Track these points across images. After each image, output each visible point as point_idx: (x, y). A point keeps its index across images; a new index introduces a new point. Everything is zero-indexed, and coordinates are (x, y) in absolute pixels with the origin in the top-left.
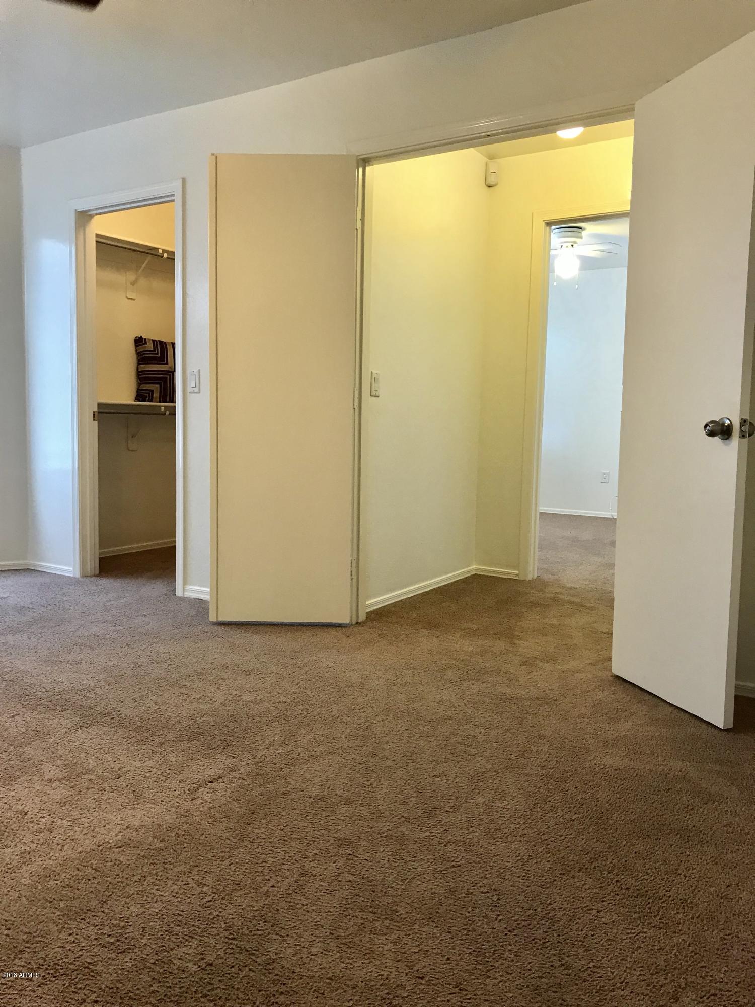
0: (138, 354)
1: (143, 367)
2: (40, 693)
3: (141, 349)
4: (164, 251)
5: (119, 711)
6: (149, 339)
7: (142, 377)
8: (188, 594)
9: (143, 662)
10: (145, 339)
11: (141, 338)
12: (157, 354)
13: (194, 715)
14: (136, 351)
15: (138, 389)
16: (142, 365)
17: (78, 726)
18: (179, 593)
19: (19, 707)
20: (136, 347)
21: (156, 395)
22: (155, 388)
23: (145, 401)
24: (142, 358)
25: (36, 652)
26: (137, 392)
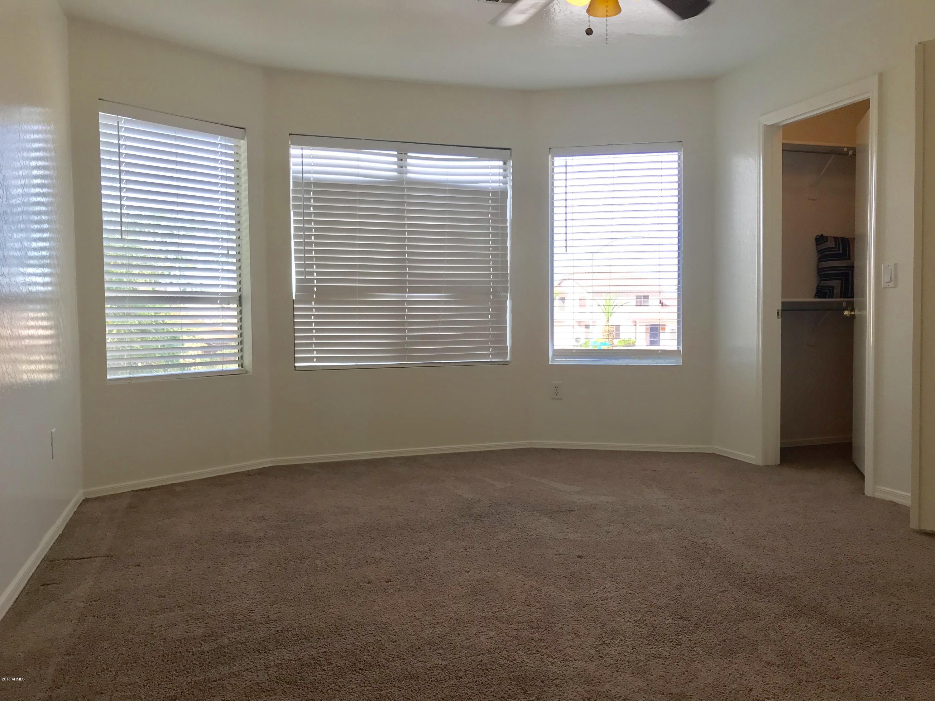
0: (819, 252)
1: (825, 264)
2: (743, 574)
3: (823, 246)
4: (849, 149)
5: (826, 607)
6: (831, 237)
7: (823, 274)
8: (878, 495)
9: (842, 560)
10: (827, 237)
11: (822, 236)
12: (839, 251)
13: (911, 628)
14: (817, 248)
15: (818, 286)
16: (823, 263)
17: (786, 615)
18: (868, 491)
19: (726, 583)
20: (817, 245)
21: (837, 291)
22: (835, 283)
23: (825, 298)
24: (823, 256)
25: (733, 533)
26: (817, 288)
